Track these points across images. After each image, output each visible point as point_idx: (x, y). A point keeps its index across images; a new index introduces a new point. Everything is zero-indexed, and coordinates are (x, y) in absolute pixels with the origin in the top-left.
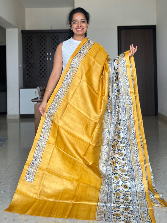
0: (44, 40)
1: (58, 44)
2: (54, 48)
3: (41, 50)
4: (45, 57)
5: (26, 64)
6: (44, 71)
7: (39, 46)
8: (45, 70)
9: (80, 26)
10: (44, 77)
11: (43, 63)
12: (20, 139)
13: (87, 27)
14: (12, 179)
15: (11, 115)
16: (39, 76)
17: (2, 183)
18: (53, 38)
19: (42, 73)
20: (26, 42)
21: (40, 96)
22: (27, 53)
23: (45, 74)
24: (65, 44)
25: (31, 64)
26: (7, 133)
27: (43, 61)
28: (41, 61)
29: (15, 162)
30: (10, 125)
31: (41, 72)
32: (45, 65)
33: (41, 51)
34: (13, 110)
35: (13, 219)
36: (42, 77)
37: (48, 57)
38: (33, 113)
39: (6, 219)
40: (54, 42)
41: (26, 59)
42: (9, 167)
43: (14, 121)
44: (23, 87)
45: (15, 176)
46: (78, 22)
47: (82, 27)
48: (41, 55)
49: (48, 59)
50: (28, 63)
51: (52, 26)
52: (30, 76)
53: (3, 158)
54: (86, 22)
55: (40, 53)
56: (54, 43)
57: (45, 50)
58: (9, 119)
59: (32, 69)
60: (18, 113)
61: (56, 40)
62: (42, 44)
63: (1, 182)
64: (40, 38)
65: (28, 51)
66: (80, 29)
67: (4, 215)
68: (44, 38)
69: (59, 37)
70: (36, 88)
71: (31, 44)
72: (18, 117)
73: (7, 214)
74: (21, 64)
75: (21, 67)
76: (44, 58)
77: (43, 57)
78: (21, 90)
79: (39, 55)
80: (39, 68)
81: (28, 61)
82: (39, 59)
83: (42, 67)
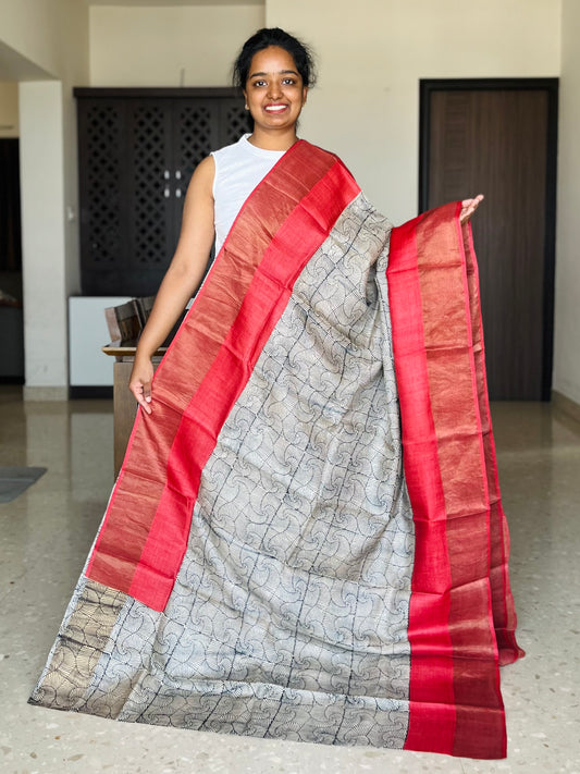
0: (156, 124)
2: (189, 155)
3: (146, 159)
4: (157, 185)
5: (91, 208)
6: (154, 235)
7: (136, 147)
8: (158, 231)
10: (154, 257)
11: (150, 208)
12: (69, 474)
15: (39, 389)
16: (138, 254)
18: (188, 116)
19: (147, 243)
20: (90, 131)
22: (96, 169)
23: (158, 246)
25: (108, 211)
26: (23, 453)
27: (150, 201)
28: (143, 201)
29: (46, 556)
30: (34, 424)
31: (144, 239)
32: (157, 216)
33: (143, 162)
34: (44, 369)
35: (30, 751)
36: (147, 257)
37: (168, 186)
39: (7, 750)
40: (189, 132)
41: (91, 192)
42: (26, 571)
43: (48, 407)
44: (79, 290)
45: (44, 604)
46: (271, 83)
48: (143, 178)
49: (167, 193)
50: (97, 207)
51: (183, 72)
52: (105, 253)
53: (5, 539)
54: (299, 83)
55: (142, 170)
56: (192, 135)
57: (156, 162)
58: (33, 402)
59: (111, 228)
60: (64, 383)
61: (196, 125)
62: (149, 139)
64: (142, 117)
65: (96, 162)
66: (277, 108)
68: (155, 116)
69: (208, 116)
71: (111, 138)
72: (64, 396)
73: (11, 737)
74: (73, 210)
75: (73, 221)
76: (153, 189)
77: (150, 185)
78: (74, 301)
79: (137, 178)
80: (137, 224)
81: (97, 200)
82: (137, 193)
83: (147, 220)
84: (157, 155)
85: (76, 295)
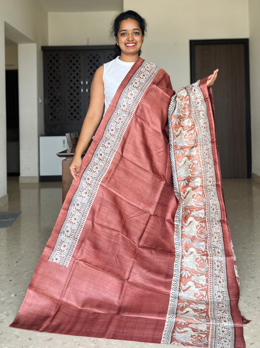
0: (77, 61)
1: (97, 67)
2: (91, 74)
3: (73, 76)
4: (78, 87)
5: (49, 98)
6: (77, 109)
7: (69, 71)
8: (78, 107)
9: (131, 39)
10: (77, 118)
11: (75, 97)
12: (39, 214)
13: (142, 41)
14: (27, 276)
15: (26, 177)
16: (69, 117)
17: (12, 282)
18: (91, 58)
19: (73, 112)
20: (48, 65)
21: (71, 148)
22: (51, 81)
23: (78, 114)
24: (108, 67)
25: (56, 99)
26: (19, 205)
27: (75, 94)
28: (72, 94)
29: (32, 250)
30: (24, 192)
31: (72, 110)
32: (78, 100)
33: (71, 77)
34: (28, 169)
35: (29, 337)
36: (73, 118)
37: (82, 87)
38: (60, 173)
39: (18, 337)
40: (91, 64)
41: (49, 91)
42: (23, 257)
43: (30, 186)
44: (44, 134)
45: (32, 271)
46: (129, 34)
47: (134, 41)
48: (72, 84)
49: (82, 90)
50: (52, 97)
51: (88, 40)
52: (55, 117)
53: (13, 243)
54: (141, 34)
55: (71, 81)
57: (77, 78)
58: (23, 183)
59: (58, 106)
60: (37, 175)
61: (94, 61)
62: (74, 68)
63: (11, 280)
64: (71, 58)
65: (51, 78)
66: (131, 45)
67: (14, 331)
68: (77, 58)
69: (100, 57)
70: (65, 135)
71: (57, 68)
72: (37, 181)
74: (41, 99)
75: (41, 103)
76: (76, 89)
77: (75, 87)
78: (42, 138)
79: (69, 84)
80: (69, 104)
81: (51, 94)
82: (69, 91)
83: (73, 102)
84: (77, 74)
85: (42, 136)
